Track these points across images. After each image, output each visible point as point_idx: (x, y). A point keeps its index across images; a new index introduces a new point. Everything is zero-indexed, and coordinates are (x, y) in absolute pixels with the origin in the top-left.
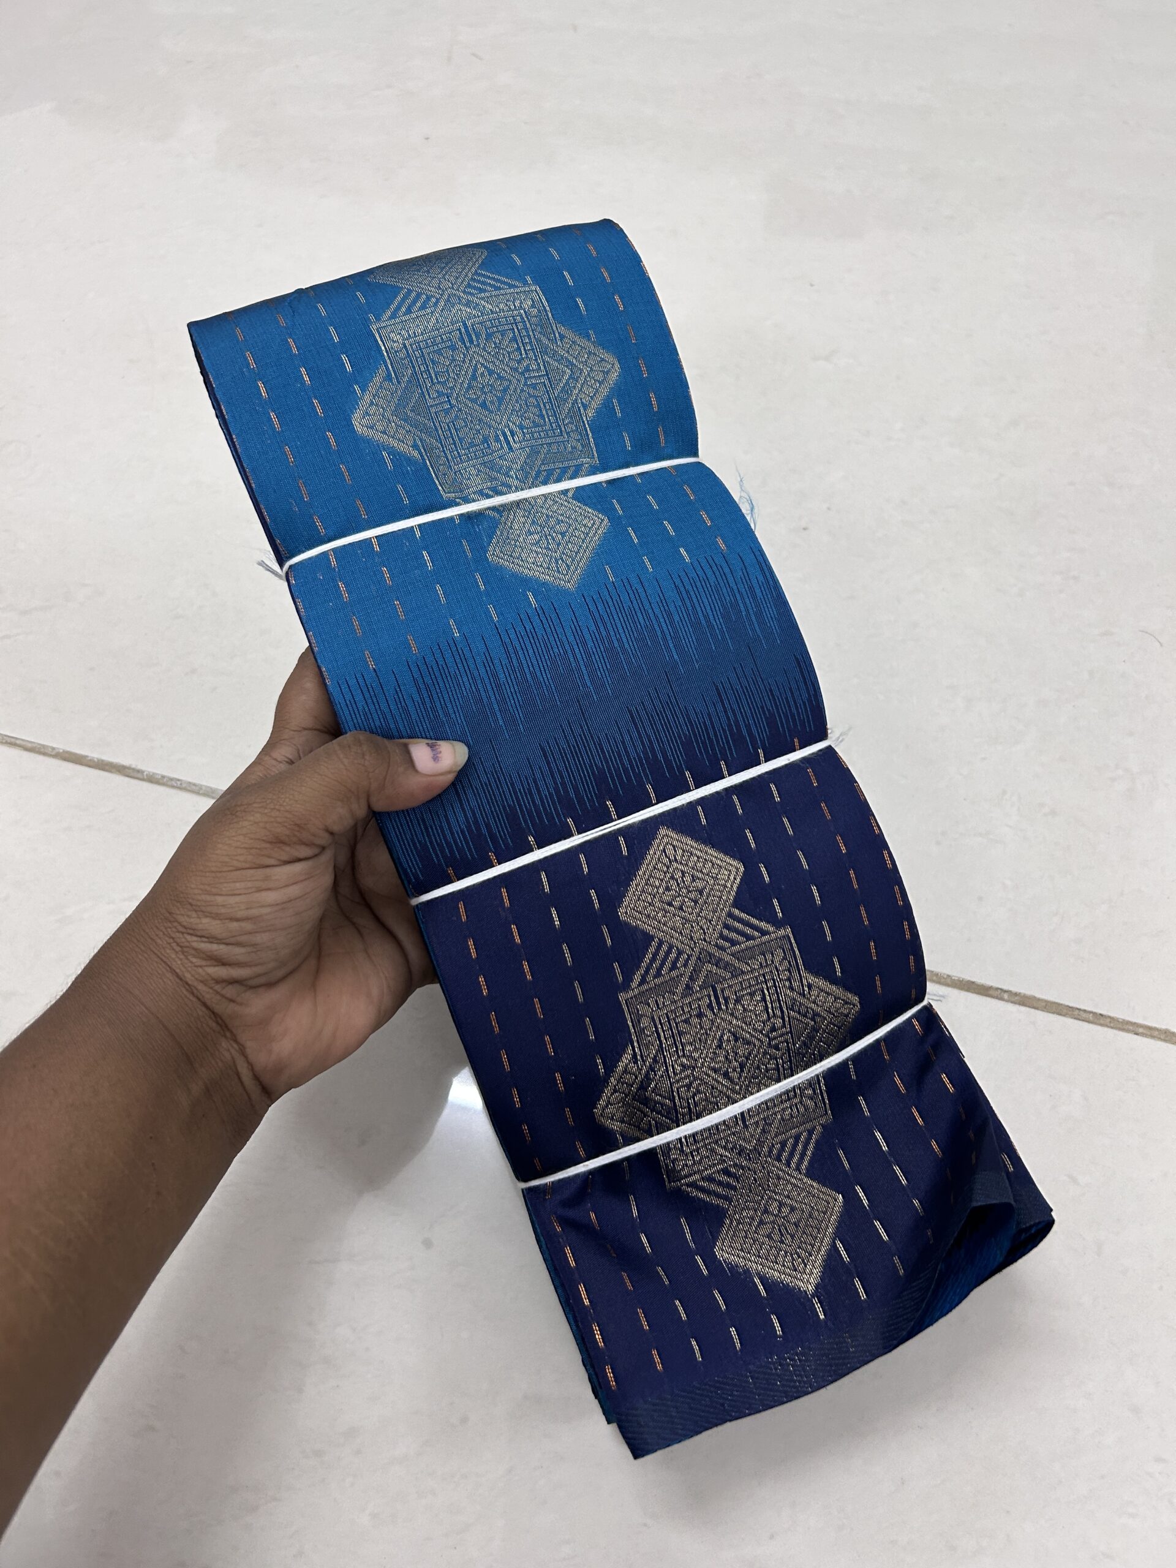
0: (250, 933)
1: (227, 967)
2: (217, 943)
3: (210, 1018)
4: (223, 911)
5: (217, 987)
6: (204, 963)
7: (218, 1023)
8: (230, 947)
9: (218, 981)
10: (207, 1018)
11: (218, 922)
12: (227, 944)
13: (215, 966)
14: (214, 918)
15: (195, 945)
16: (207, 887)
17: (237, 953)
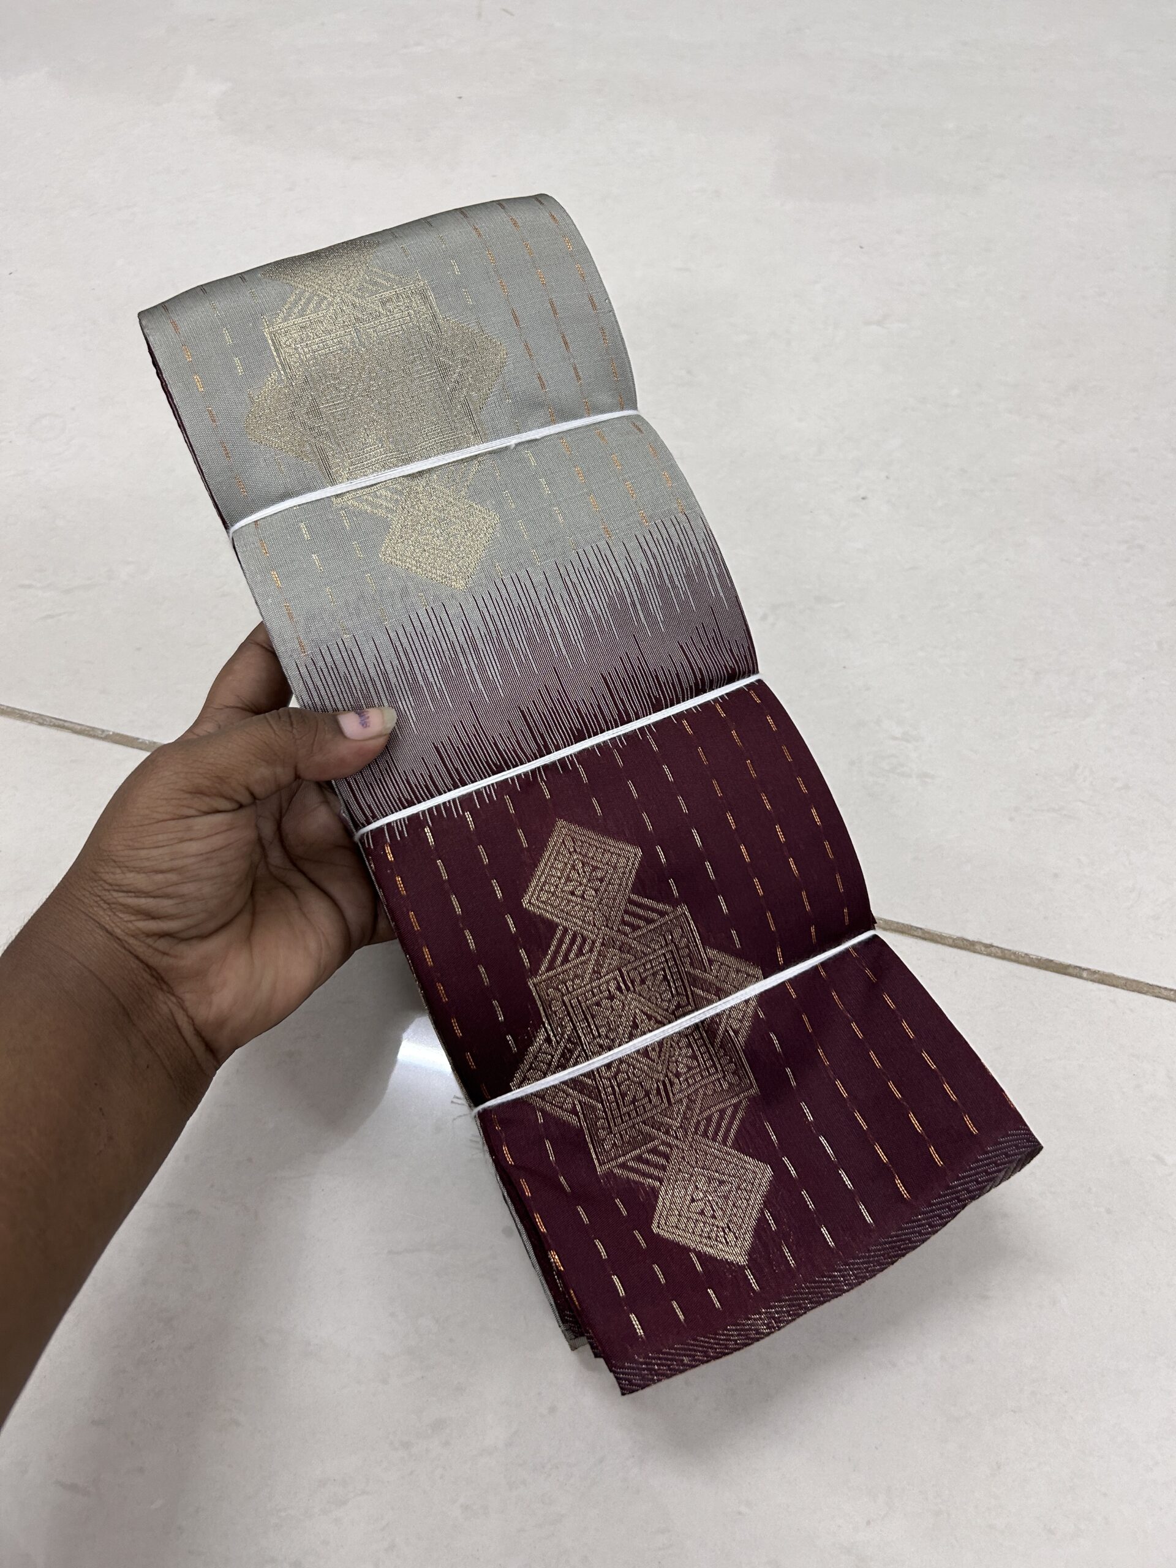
0: (177, 884)
1: (157, 920)
2: (145, 897)
3: (145, 971)
4: (147, 864)
5: (150, 941)
6: (133, 918)
7: (153, 976)
8: (158, 900)
9: (149, 935)
10: (142, 971)
11: (143, 875)
12: (154, 897)
13: (145, 920)
14: (138, 872)
15: (121, 900)
16: (131, 843)
17: (166, 906)
